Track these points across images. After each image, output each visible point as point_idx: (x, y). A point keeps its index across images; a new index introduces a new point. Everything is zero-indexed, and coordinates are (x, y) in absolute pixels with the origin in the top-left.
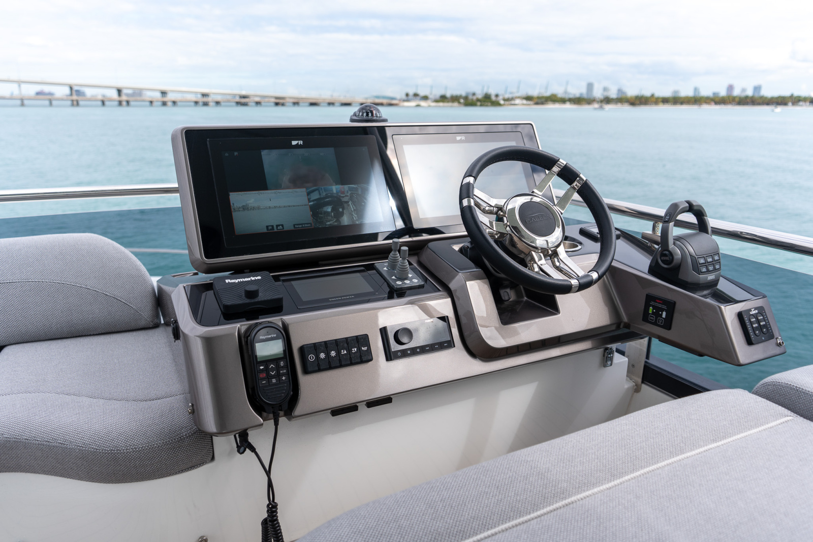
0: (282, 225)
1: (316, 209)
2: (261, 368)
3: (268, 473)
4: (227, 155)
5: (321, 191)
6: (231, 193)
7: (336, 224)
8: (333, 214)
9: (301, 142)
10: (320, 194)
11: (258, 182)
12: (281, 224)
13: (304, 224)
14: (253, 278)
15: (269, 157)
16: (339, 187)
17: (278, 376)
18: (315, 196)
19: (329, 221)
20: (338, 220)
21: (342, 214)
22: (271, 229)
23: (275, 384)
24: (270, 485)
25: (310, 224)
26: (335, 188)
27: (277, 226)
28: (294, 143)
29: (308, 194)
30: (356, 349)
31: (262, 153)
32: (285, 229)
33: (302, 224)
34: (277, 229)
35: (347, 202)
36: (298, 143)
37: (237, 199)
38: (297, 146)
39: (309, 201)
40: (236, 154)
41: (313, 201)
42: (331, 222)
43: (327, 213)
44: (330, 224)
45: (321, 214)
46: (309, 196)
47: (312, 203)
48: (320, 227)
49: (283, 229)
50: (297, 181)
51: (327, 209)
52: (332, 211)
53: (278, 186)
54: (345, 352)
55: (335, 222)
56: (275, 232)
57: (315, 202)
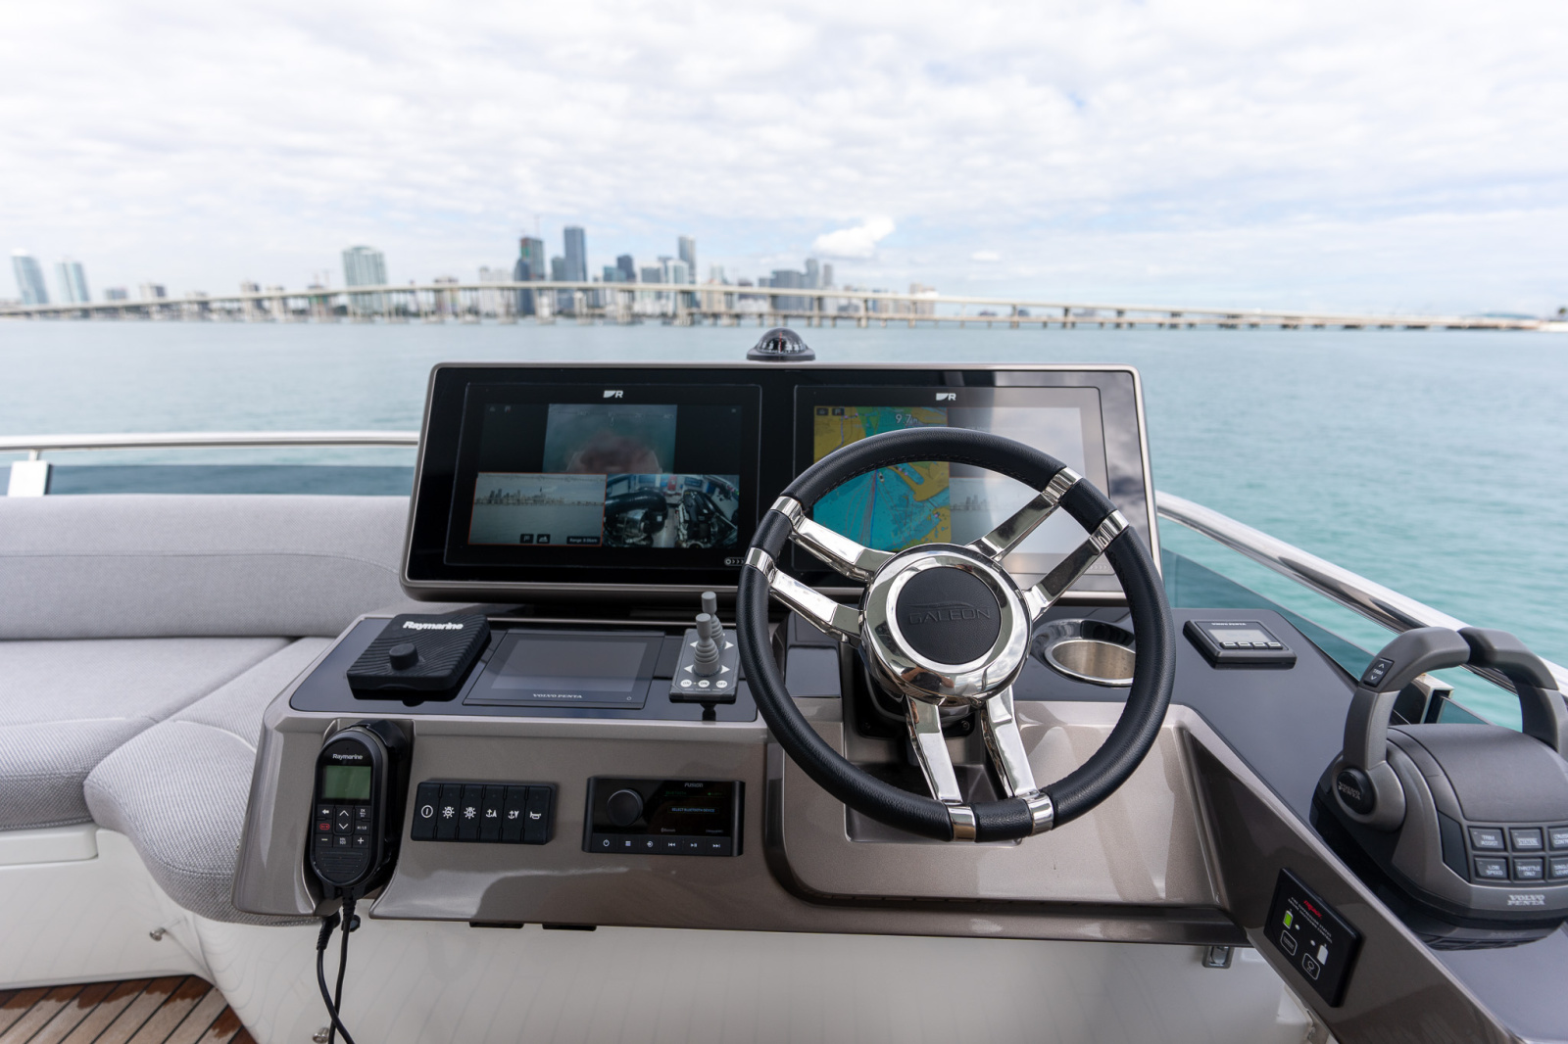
0: (548, 536)
1: (614, 515)
2: (325, 812)
4: (492, 409)
5: (632, 483)
6: (479, 474)
7: (644, 543)
8: (642, 524)
9: (620, 394)
10: (629, 487)
11: (530, 459)
12: (548, 533)
13: (586, 538)
14: (448, 626)
15: (561, 417)
16: (669, 477)
17: (352, 834)
18: (620, 489)
19: (632, 537)
20: (649, 538)
21: (660, 526)
22: (527, 541)
23: (343, 847)
25: (598, 538)
26: (659, 479)
27: (540, 536)
28: (608, 394)
29: (609, 485)
30: (517, 813)
31: (550, 410)
32: (552, 543)
33: (582, 538)
34: (538, 542)
35: (675, 506)
36: (614, 395)
37: (487, 483)
38: (613, 400)
39: (607, 497)
40: (507, 408)
41: (614, 498)
42: (635, 540)
43: (633, 523)
44: (633, 543)
45: (622, 522)
46: (609, 490)
47: (610, 502)
48: (614, 546)
49: (548, 542)
50: (594, 463)
51: (636, 514)
52: (642, 520)
53: (560, 468)
54: (495, 815)
55: (644, 540)
56: (535, 547)
57: (617, 500)
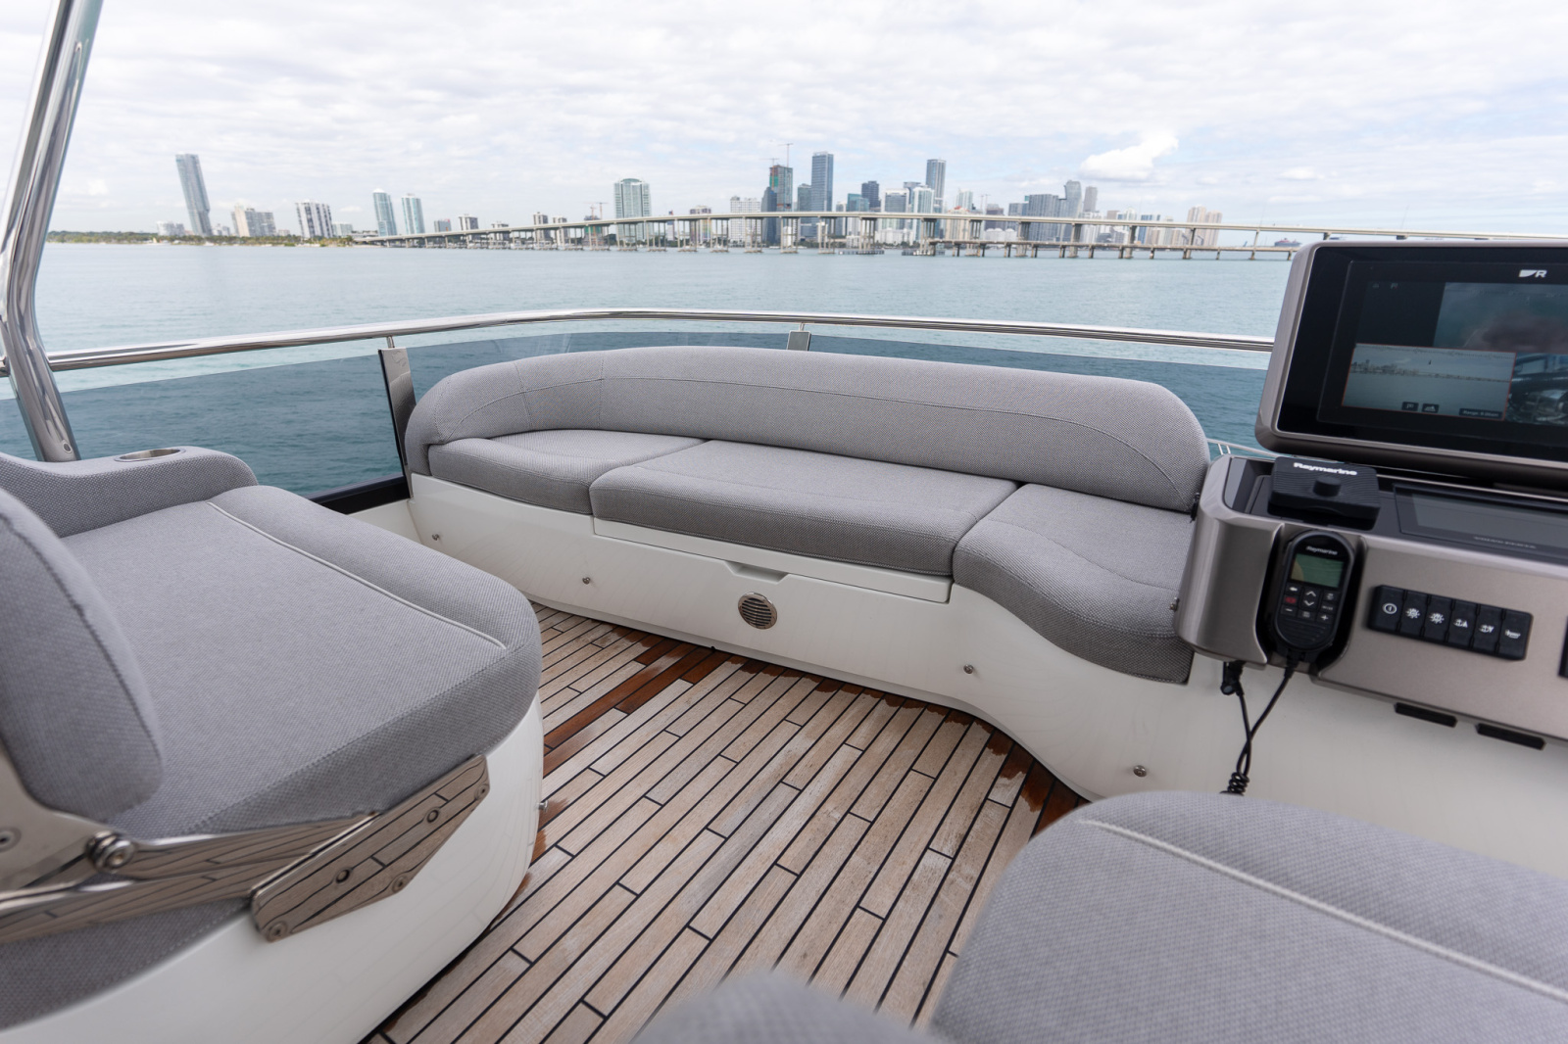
0: (1436, 407)
1: (1523, 393)
2: (1293, 589)
3: (1250, 734)
4: (1376, 286)
5: (1550, 363)
6: (1358, 345)
7: (1562, 423)
8: (1561, 405)
9: (1542, 273)
10: (1546, 367)
12: (1435, 403)
13: (1485, 411)
14: (1341, 471)
15: (1461, 295)
17: (1316, 611)
18: (1535, 368)
19: (1546, 416)
22: (1409, 409)
23: (1305, 619)
24: (1247, 750)
25: (1500, 413)
27: (1425, 406)
28: (1524, 273)
29: (1518, 363)
30: (1491, 629)
31: (1447, 288)
32: (1440, 412)
33: (1479, 411)
34: (1423, 410)
36: (1534, 275)
37: (1365, 354)
38: (1531, 280)
39: (1515, 374)
40: (1393, 285)
41: (1524, 376)
42: (1549, 419)
43: (1550, 402)
44: (1547, 422)
45: (1534, 400)
46: (1516, 368)
47: (1519, 380)
48: (1521, 422)
49: (1436, 412)
51: (1553, 394)
52: (1561, 400)
53: (1455, 343)
54: (1465, 625)
55: (1562, 419)
56: (1421, 414)
57: (1528, 379)
